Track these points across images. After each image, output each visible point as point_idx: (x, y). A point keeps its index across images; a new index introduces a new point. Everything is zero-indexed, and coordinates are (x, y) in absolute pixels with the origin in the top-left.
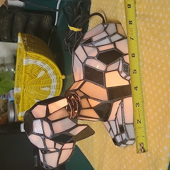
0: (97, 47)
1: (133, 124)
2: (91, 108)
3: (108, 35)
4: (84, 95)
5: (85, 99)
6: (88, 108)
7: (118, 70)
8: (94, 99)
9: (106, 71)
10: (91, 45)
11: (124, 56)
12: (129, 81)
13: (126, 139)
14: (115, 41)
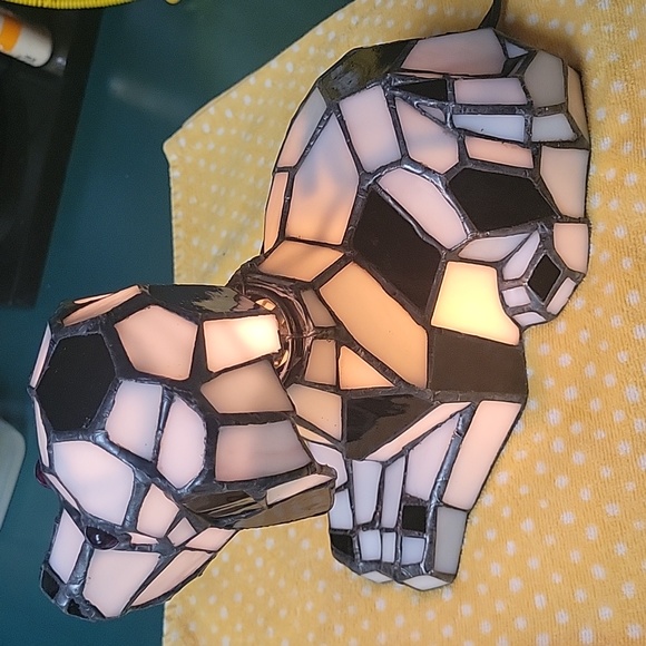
0: (463, 134)
1: (468, 512)
2: (335, 388)
3: (531, 103)
4: (332, 324)
5: (333, 343)
6: (323, 387)
7: (498, 266)
8: (371, 359)
9: (456, 255)
10: (438, 114)
11: (556, 225)
12: (522, 329)
13: (419, 564)
14: (544, 143)
